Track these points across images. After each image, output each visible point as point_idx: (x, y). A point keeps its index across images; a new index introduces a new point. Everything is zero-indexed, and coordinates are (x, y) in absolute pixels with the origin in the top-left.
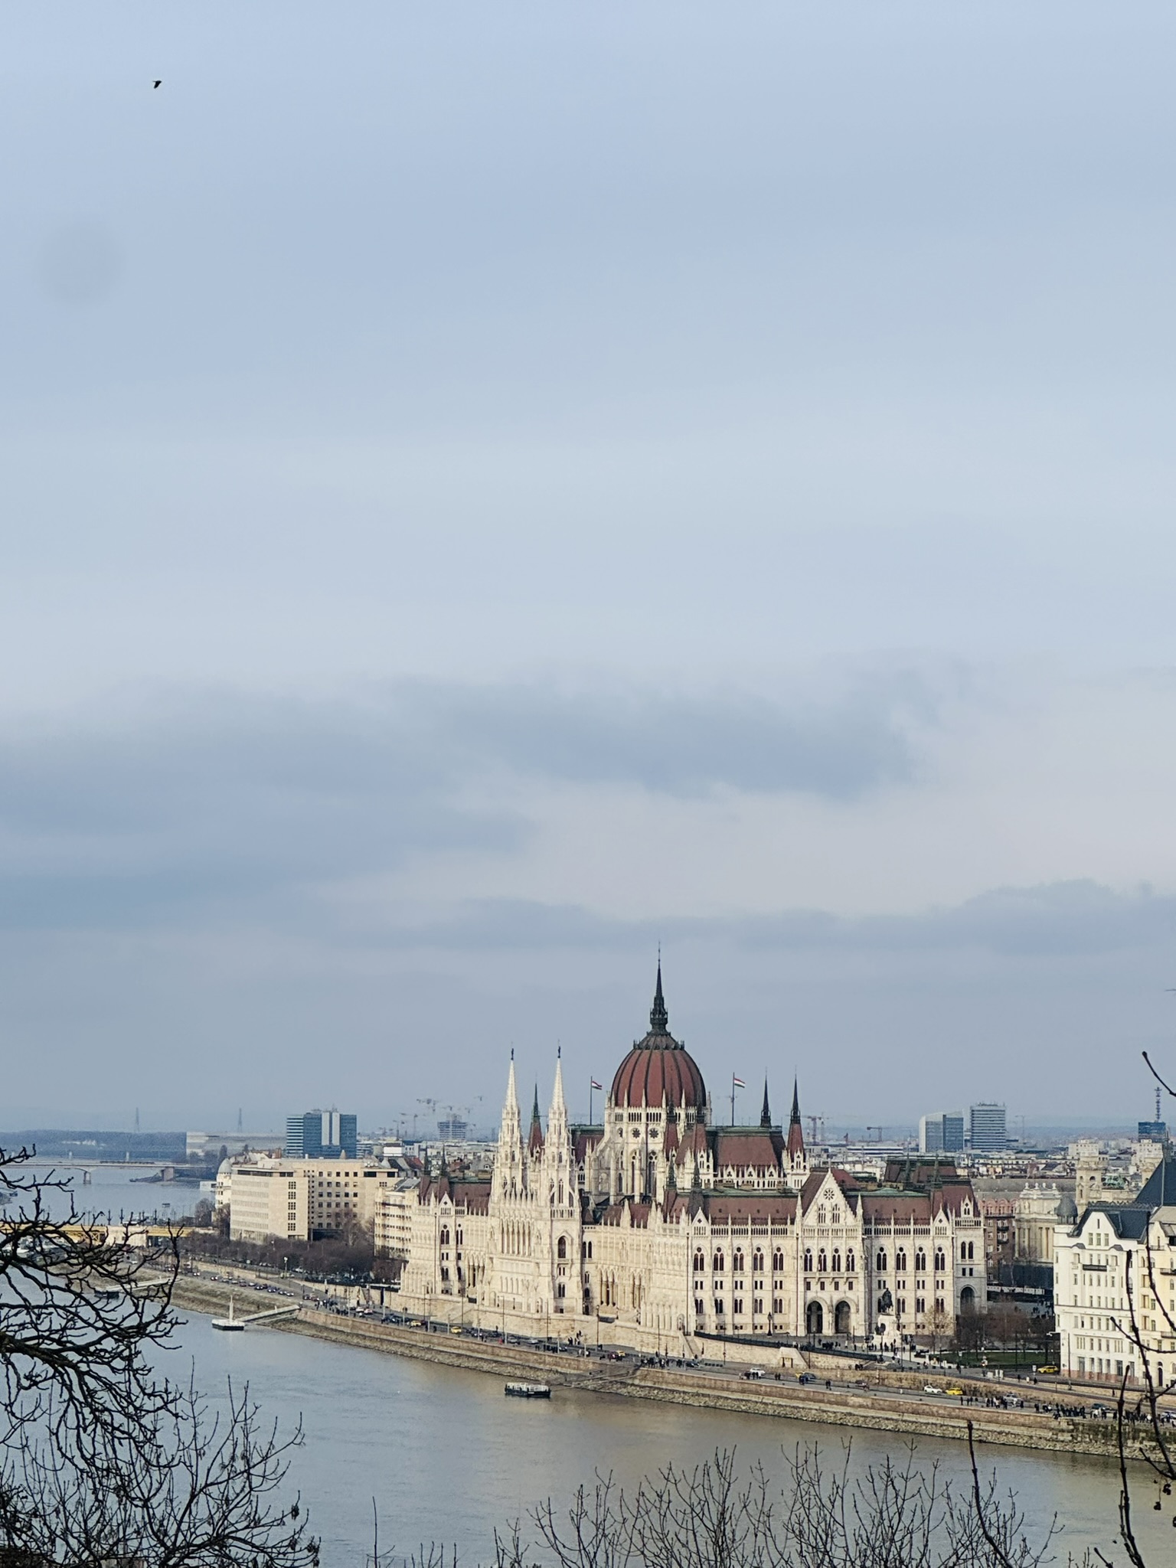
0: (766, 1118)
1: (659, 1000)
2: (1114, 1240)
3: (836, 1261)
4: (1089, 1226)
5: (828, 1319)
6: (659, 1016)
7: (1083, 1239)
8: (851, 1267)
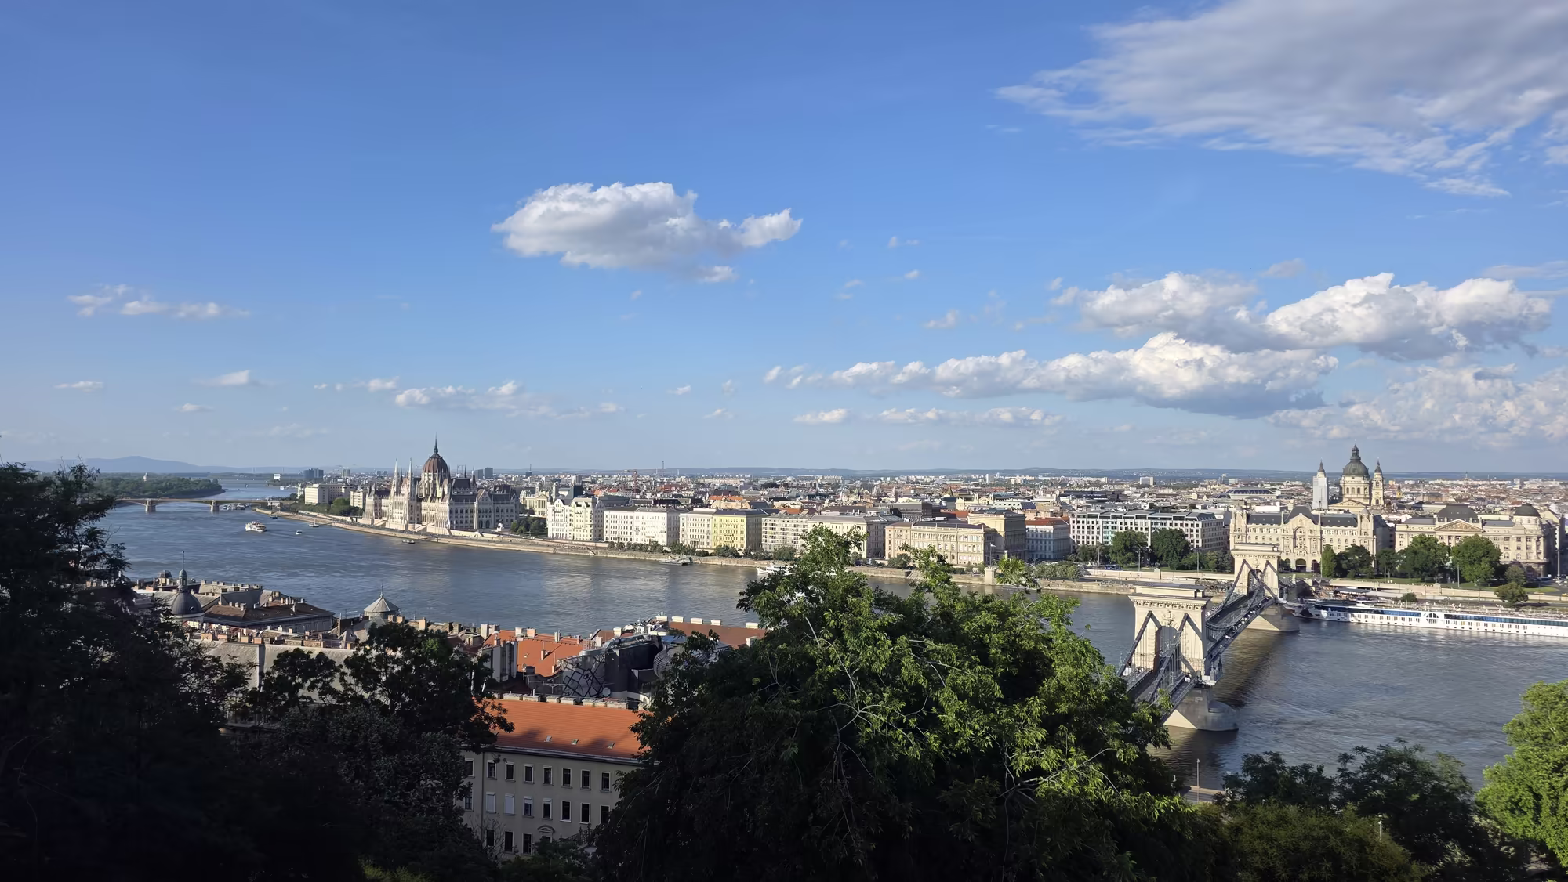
0: (466, 476)
1: (436, 446)
2: (563, 506)
3: (486, 510)
4: (556, 502)
5: (484, 525)
6: (436, 450)
7: (555, 505)
8: (490, 512)
